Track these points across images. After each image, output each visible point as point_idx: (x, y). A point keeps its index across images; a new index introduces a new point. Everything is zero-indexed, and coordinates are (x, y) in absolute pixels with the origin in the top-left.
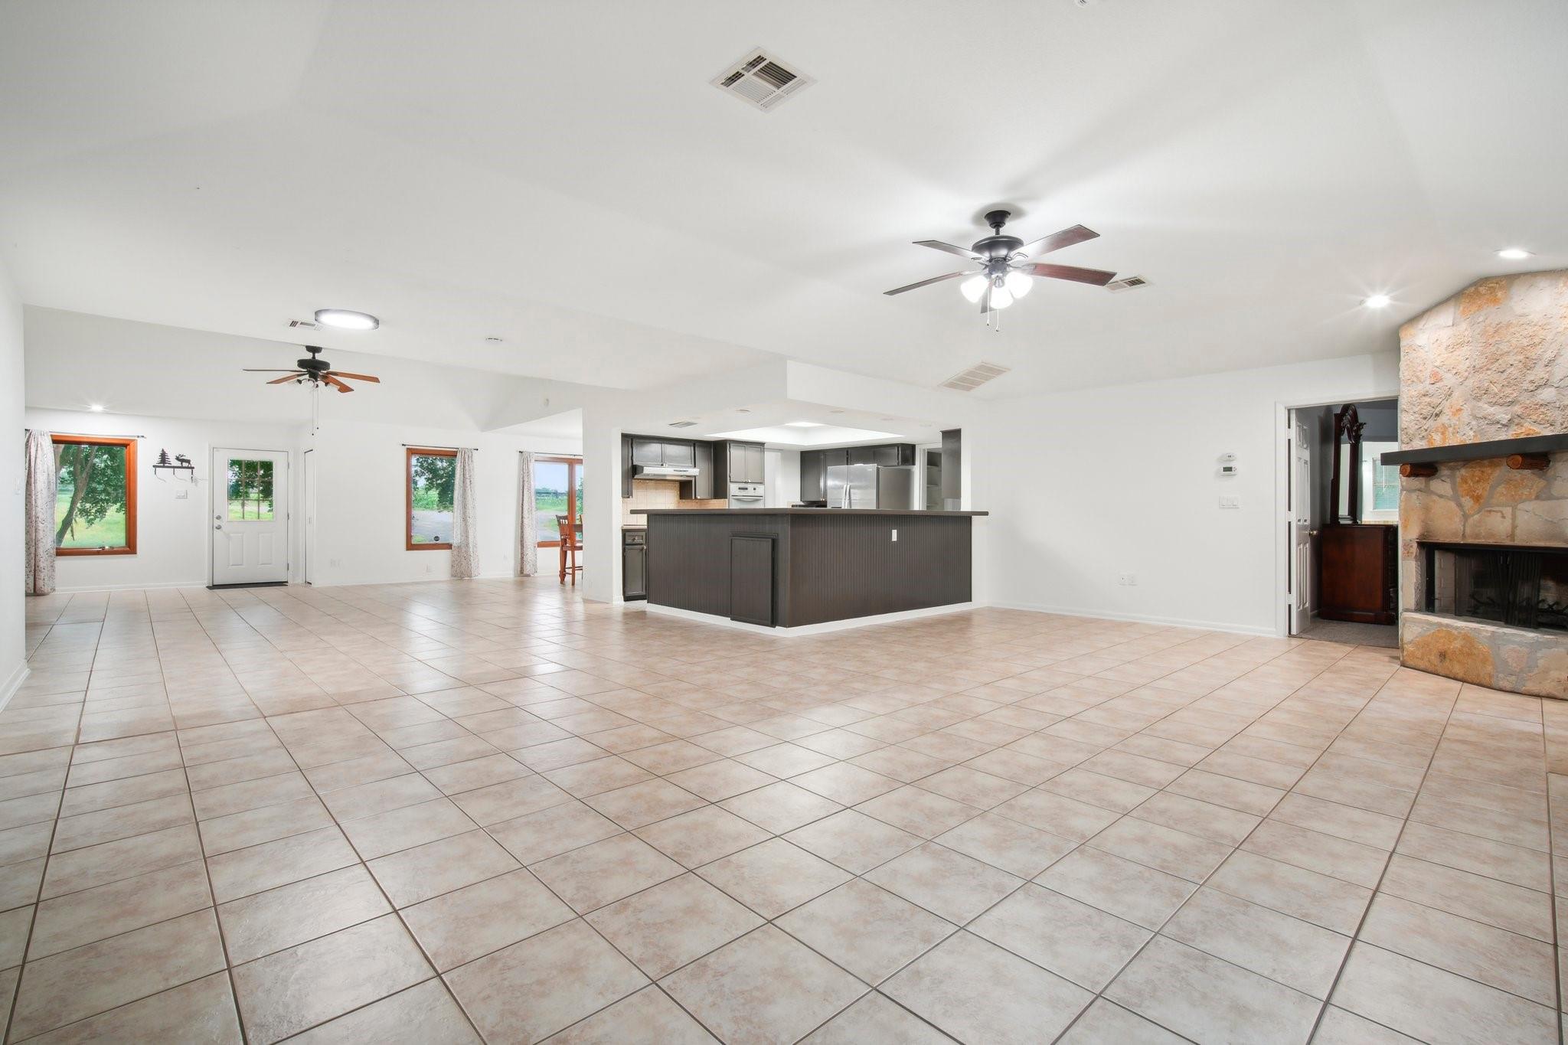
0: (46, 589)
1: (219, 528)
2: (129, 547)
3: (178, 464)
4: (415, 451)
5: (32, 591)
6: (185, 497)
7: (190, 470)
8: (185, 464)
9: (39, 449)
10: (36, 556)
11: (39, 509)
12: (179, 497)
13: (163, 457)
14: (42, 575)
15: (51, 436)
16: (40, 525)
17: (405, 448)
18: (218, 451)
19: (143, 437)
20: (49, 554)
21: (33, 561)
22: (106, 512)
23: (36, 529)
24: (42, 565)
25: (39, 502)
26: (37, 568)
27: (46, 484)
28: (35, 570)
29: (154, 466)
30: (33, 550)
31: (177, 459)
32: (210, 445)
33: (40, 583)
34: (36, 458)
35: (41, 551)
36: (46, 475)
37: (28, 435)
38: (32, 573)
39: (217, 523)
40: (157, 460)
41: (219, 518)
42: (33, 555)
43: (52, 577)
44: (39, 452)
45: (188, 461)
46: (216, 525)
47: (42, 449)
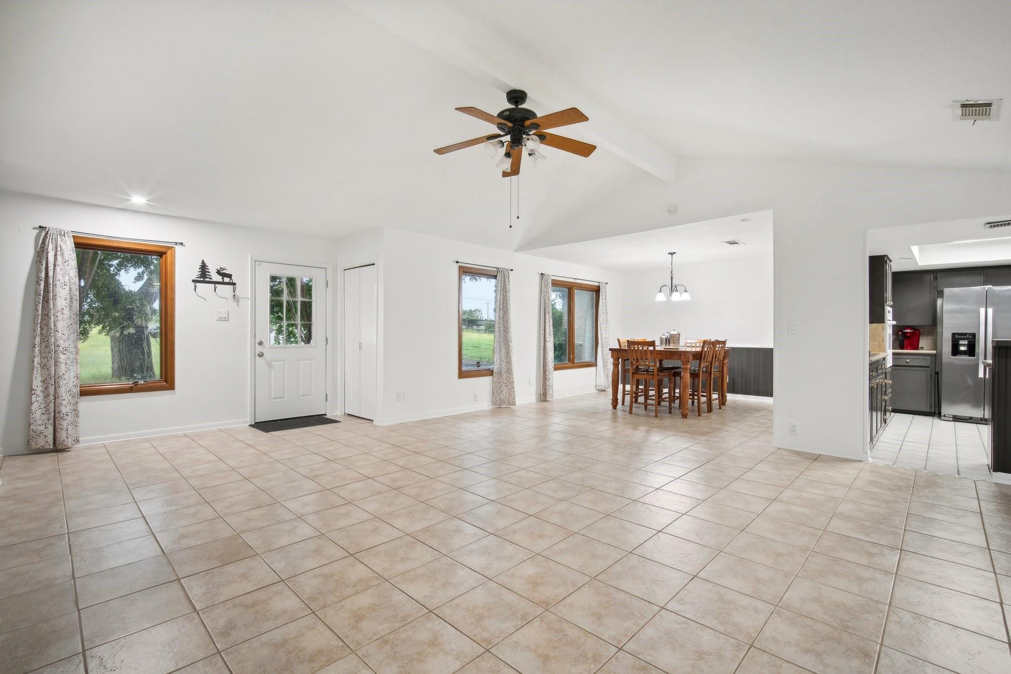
0: (69, 442)
1: (261, 355)
2: (166, 381)
3: (218, 278)
4: (467, 270)
5: (52, 447)
6: (226, 319)
7: (232, 287)
8: (227, 280)
9: (59, 253)
10: (56, 397)
11: (59, 335)
12: (220, 319)
13: (204, 268)
14: (65, 423)
15: (74, 237)
16: (62, 356)
17: (457, 266)
18: (260, 265)
19: (182, 244)
20: (72, 394)
21: (52, 405)
22: (88, 334)
23: (55, 362)
24: (64, 410)
25: (60, 325)
26: (57, 415)
27: (68, 301)
28: (55, 418)
29: (193, 281)
30: (51, 390)
31: (219, 272)
32: (252, 258)
33: (62, 435)
34: (55, 266)
35: (62, 391)
36: (67, 288)
37: (43, 234)
38: (51, 421)
39: (259, 349)
40: (196, 273)
41: (261, 343)
42: (52, 398)
43: (75, 424)
44: (59, 258)
45: (230, 276)
46: (257, 352)
47: (62, 254)
